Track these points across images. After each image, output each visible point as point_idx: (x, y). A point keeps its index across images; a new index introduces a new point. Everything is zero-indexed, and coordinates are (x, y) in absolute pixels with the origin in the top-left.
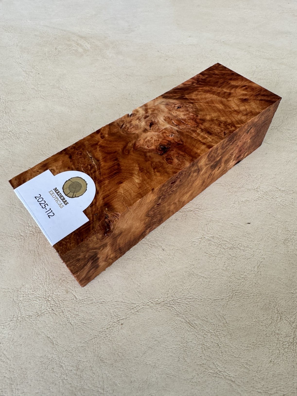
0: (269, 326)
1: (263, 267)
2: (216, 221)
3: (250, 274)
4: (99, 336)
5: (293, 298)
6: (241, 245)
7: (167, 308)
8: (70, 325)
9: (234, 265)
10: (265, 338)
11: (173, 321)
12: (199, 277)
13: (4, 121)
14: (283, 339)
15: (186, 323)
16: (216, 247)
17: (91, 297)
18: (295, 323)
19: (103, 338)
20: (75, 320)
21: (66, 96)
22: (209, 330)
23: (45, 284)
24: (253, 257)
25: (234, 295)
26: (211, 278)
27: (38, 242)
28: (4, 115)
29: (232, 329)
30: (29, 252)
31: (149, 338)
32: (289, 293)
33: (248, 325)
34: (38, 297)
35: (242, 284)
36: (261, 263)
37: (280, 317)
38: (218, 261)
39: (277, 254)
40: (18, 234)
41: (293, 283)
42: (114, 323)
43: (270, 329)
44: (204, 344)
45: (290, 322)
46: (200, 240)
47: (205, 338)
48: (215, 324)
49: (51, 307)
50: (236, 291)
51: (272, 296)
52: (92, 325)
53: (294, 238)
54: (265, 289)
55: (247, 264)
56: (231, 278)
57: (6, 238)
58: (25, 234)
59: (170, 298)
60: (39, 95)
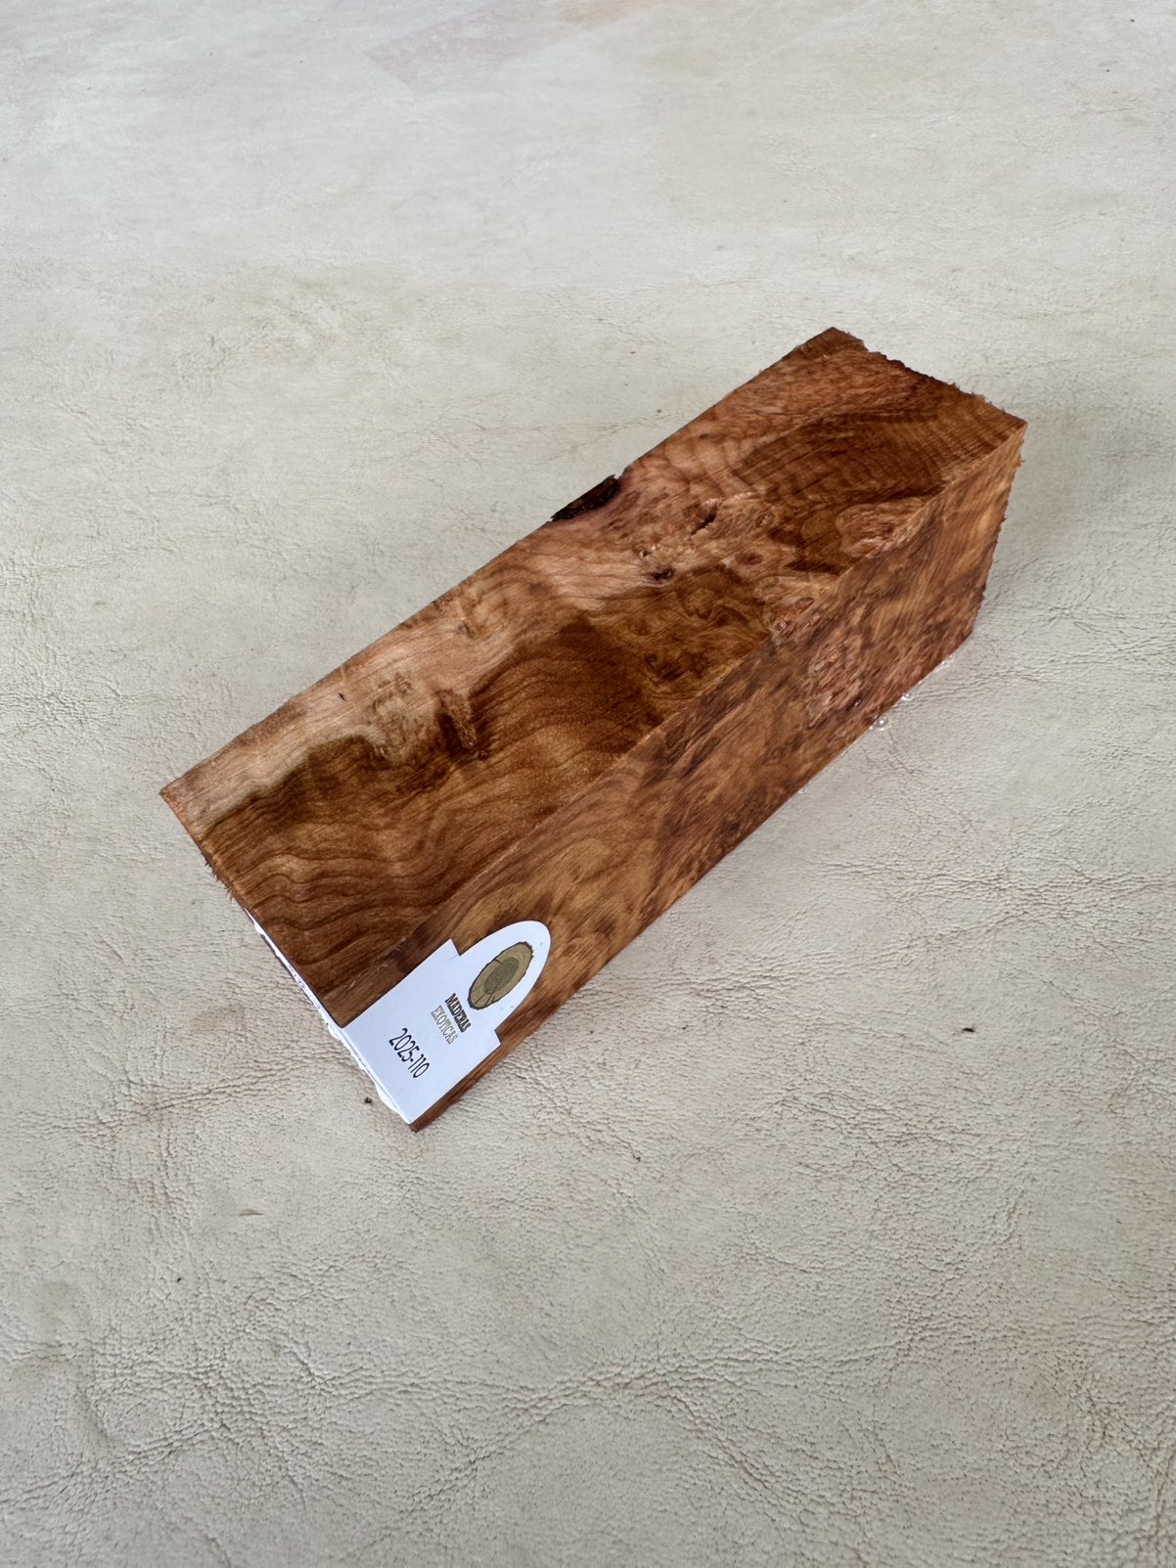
0: (1058, 1468)
1: (1030, 1213)
2: (839, 1027)
3: (975, 1248)
4: (399, 1529)
5: (1153, 1344)
6: (940, 1125)
7: (658, 1406)
8: (291, 1486)
9: (914, 1209)
10: (1045, 1521)
11: (681, 1460)
12: (777, 1272)
13: (27, 654)
14: (1114, 1522)
15: (732, 1466)
16: (841, 1137)
17: (367, 1370)
18: (1160, 1453)
19: (414, 1536)
20: (308, 1467)
21: (255, 533)
22: (822, 1493)
23: (194, 1320)
24: (987, 1175)
25: (917, 1338)
26: (824, 1269)
27: (163, 1148)
28: (29, 629)
29: (912, 1485)
30: (132, 1191)
31: (591, 1532)
32: (1133, 1324)
33: (976, 1466)
34: (170, 1373)
35: (946, 1291)
36: (1021, 1197)
37: (1101, 1430)
38: (852, 1197)
39: (1085, 1157)
40: (88, 1118)
41: (1148, 1278)
42: (456, 1474)
43: (1063, 1483)
44: (805, 1552)
45: (1141, 1447)
46: (777, 1108)
47: (807, 1525)
48: (842, 1466)
49: (217, 1414)
50: (924, 1324)
51: (1064, 1341)
52: (374, 1483)
53: (1150, 1083)
54: (1040, 1310)
55: (965, 1205)
56: (905, 1266)
57: (46, 1137)
58: (116, 1118)
59: (668, 1363)
60: (155, 539)
